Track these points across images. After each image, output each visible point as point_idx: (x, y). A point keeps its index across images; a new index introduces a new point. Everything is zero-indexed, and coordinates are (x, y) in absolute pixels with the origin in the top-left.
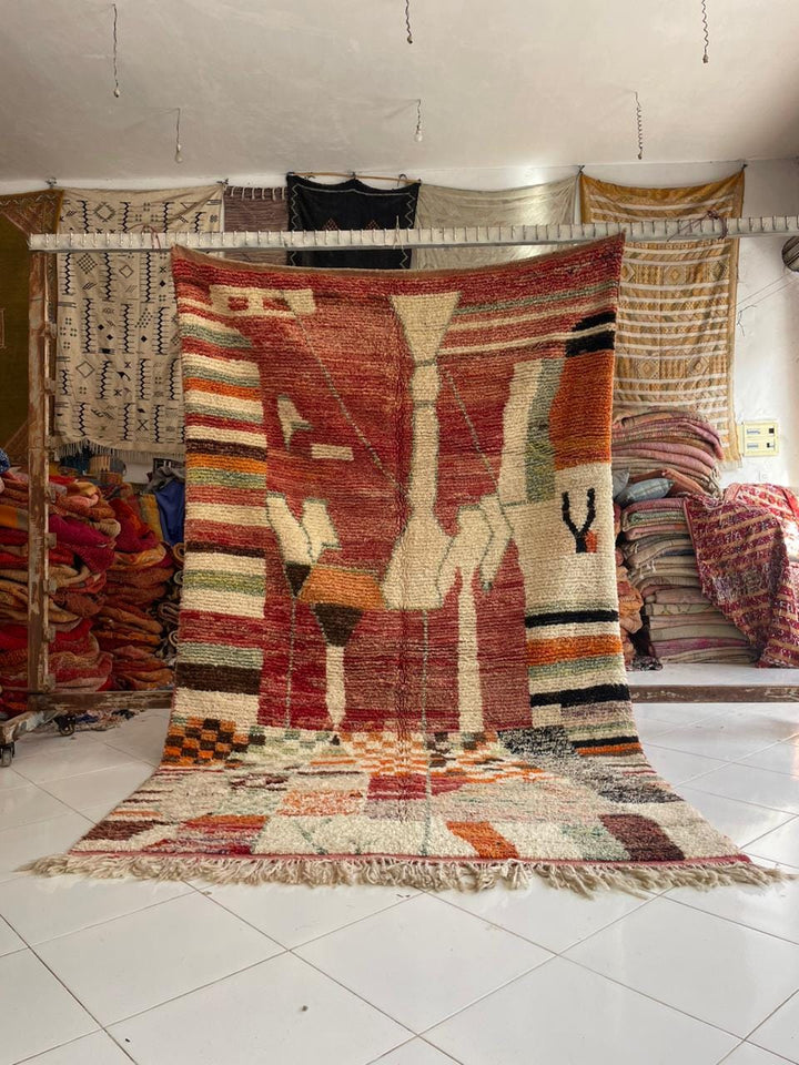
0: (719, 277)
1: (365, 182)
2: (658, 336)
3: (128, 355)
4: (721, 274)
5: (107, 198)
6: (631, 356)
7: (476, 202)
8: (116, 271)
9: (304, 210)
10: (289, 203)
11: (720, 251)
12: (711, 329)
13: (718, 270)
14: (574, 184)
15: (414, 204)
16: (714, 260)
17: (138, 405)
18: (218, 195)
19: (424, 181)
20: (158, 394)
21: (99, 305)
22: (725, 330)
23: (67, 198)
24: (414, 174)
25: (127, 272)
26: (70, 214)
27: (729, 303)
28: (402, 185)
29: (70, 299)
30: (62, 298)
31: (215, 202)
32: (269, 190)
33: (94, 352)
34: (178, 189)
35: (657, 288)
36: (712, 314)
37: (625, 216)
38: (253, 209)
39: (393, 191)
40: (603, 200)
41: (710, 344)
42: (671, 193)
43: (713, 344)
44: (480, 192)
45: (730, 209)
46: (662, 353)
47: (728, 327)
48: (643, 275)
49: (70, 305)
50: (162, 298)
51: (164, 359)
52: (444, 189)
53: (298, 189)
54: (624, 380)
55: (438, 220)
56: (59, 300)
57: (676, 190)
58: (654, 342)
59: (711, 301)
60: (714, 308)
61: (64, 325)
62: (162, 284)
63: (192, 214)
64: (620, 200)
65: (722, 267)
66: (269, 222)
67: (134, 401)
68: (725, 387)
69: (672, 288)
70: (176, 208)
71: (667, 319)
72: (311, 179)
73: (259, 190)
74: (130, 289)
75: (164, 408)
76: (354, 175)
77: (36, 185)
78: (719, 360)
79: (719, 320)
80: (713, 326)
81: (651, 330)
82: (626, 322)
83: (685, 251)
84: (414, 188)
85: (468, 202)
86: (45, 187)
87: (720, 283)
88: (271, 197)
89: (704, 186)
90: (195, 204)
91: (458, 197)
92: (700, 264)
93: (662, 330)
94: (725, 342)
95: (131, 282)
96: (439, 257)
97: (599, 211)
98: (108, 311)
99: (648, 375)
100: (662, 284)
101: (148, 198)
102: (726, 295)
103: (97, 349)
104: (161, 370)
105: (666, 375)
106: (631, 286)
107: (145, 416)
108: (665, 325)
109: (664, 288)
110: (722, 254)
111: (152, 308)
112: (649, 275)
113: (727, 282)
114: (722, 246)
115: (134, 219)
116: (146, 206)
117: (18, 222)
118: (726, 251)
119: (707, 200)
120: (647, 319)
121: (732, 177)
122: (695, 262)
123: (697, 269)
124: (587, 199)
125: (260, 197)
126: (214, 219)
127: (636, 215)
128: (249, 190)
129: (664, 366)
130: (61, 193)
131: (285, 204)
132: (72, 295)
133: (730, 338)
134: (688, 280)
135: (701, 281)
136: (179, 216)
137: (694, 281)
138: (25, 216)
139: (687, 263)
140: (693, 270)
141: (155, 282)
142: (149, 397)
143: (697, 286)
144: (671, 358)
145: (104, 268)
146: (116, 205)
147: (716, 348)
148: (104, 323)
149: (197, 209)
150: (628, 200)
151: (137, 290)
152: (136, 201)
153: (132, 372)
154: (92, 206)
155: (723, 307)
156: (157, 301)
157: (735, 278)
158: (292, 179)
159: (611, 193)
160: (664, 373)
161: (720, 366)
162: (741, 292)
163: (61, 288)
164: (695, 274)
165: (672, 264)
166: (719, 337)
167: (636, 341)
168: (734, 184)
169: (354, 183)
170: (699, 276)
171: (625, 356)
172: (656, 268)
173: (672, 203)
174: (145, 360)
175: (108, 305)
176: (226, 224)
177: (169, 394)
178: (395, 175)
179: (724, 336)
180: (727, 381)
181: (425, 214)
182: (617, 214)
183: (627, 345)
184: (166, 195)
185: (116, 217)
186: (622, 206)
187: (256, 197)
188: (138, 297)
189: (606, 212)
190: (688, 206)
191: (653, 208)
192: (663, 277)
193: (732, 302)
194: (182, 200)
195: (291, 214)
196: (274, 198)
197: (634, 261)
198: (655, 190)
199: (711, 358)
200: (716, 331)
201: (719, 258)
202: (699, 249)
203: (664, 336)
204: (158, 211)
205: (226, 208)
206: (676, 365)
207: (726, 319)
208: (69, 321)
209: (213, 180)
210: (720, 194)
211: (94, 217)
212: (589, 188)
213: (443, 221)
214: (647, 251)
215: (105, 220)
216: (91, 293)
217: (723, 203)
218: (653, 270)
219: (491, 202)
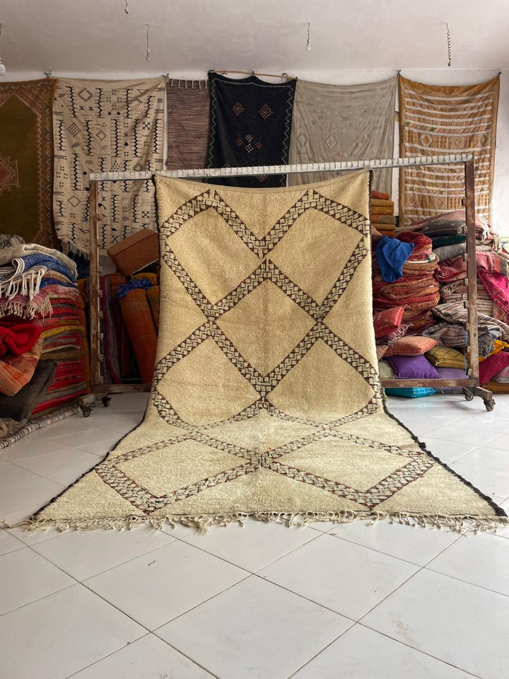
0: (484, 144)
1: (260, 78)
2: (446, 182)
3: (104, 192)
4: (485, 142)
5: (86, 85)
6: (431, 194)
7: (333, 91)
8: (94, 135)
9: (220, 96)
10: (210, 91)
11: (485, 128)
12: (479, 177)
13: (483, 140)
14: (395, 83)
15: (293, 94)
16: (481, 133)
17: (111, 226)
18: (163, 85)
19: (299, 78)
20: (125, 219)
21: (83, 158)
22: (487, 178)
23: (59, 85)
24: (293, 73)
25: (101, 136)
26: (61, 96)
27: (490, 161)
28: (284, 81)
29: (62, 153)
30: (57, 152)
31: (160, 89)
32: (197, 82)
33: (80, 190)
34: (136, 80)
35: (447, 151)
36: (480, 168)
37: (426, 103)
38: (186, 95)
39: (279, 84)
40: (413, 93)
41: (479, 187)
42: (456, 90)
43: (480, 187)
44: (335, 86)
45: (491, 101)
46: (449, 193)
47: (489, 176)
48: (438, 142)
49: (62, 157)
50: (126, 154)
51: (129, 195)
52: (312, 83)
53: (216, 81)
54: (426, 209)
55: (308, 104)
56: (55, 153)
57: (458, 87)
58: (444, 185)
59: (479, 159)
60: (481, 164)
61: (59, 171)
62: (126, 144)
63: (146, 97)
64: (423, 93)
65: (486, 138)
66: (197, 104)
67: (109, 223)
68: (487, 214)
69: (455, 151)
70: (134, 93)
71: (452, 171)
72: (224, 75)
73: (190, 82)
74: (104, 148)
75: (129, 228)
76: (253, 73)
77: (37, 75)
78: (484, 197)
79: (484, 172)
80: (480, 176)
81: (442, 178)
82: (427, 172)
83: (464, 127)
84: (293, 83)
85: (327, 92)
86: (44, 77)
87: (485, 148)
88: (198, 86)
89: (476, 85)
90: (147, 91)
91: (320, 89)
92: (473, 136)
93: (449, 178)
94: (487, 186)
95: (103, 143)
96: (309, 129)
97: (410, 100)
98: (89, 162)
99: (440, 206)
100: (449, 148)
101: (115, 86)
102: (488, 156)
103: (82, 188)
104: (126, 202)
105: (451, 207)
106: (429, 149)
107: (116, 233)
108: (451, 174)
109: (450, 151)
110: (486, 129)
111: (119, 161)
112: (441, 142)
113: (489, 147)
114: (486, 124)
115: (105, 100)
116: (114, 92)
117: (25, 100)
118: (488, 127)
119: (477, 94)
120: (439, 170)
121: (493, 80)
122: (470, 134)
123: (471, 138)
124: (402, 92)
125: (191, 87)
126: (160, 101)
127: (433, 103)
128: (183, 82)
129: (450, 201)
130: (55, 81)
131: (208, 92)
132: (64, 151)
133: (490, 183)
134: (465, 146)
135: (473, 147)
136: (136, 98)
137: (469, 147)
138: (30, 96)
139: (465, 135)
140: (468, 139)
141: (121, 143)
142: (119, 220)
143: (471, 149)
144: (454, 196)
145: (86, 133)
146: (93, 91)
147: (482, 190)
148: (87, 171)
149: (149, 94)
150: (428, 94)
151: (109, 148)
152: (107, 88)
153: (107, 204)
154: (76, 91)
155: (487, 163)
156: (123, 156)
157: (494, 144)
158: (212, 75)
159: (418, 89)
160: (450, 205)
161: (484, 201)
162: (498, 153)
163: (56, 145)
164: (470, 142)
165: (455, 135)
166: (484, 183)
167: (433, 185)
168: (494, 84)
169: (253, 78)
170: (472, 144)
171: (426, 194)
172: (446, 138)
173: (456, 96)
174: (115, 196)
175: (88, 158)
176: (168, 105)
177: (132, 218)
178: (280, 74)
179: (487, 182)
180: (489, 210)
181: (300, 100)
182: (422, 102)
183: (428, 187)
184: (127, 85)
185: (93, 99)
186: (425, 97)
187: (188, 87)
188: (110, 153)
189: (415, 101)
190: (466, 98)
191: (444, 99)
192: (450, 143)
193: (492, 161)
194: (138, 87)
195: (212, 98)
196: (200, 87)
197: (432, 133)
198: (445, 87)
199: (479, 196)
200: (482, 179)
201: (484, 132)
202: (472, 126)
203: (450, 182)
204: (122, 95)
205: (167, 94)
206: (457, 200)
207: (489, 171)
208: (62, 168)
209: (159, 74)
210: (485, 91)
211: (78, 98)
212: (404, 85)
213: (312, 105)
214: (440, 127)
215: (86, 100)
216: (78, 150)
217: (487, 97)
218: (444, 139)
219: (343, 93)
